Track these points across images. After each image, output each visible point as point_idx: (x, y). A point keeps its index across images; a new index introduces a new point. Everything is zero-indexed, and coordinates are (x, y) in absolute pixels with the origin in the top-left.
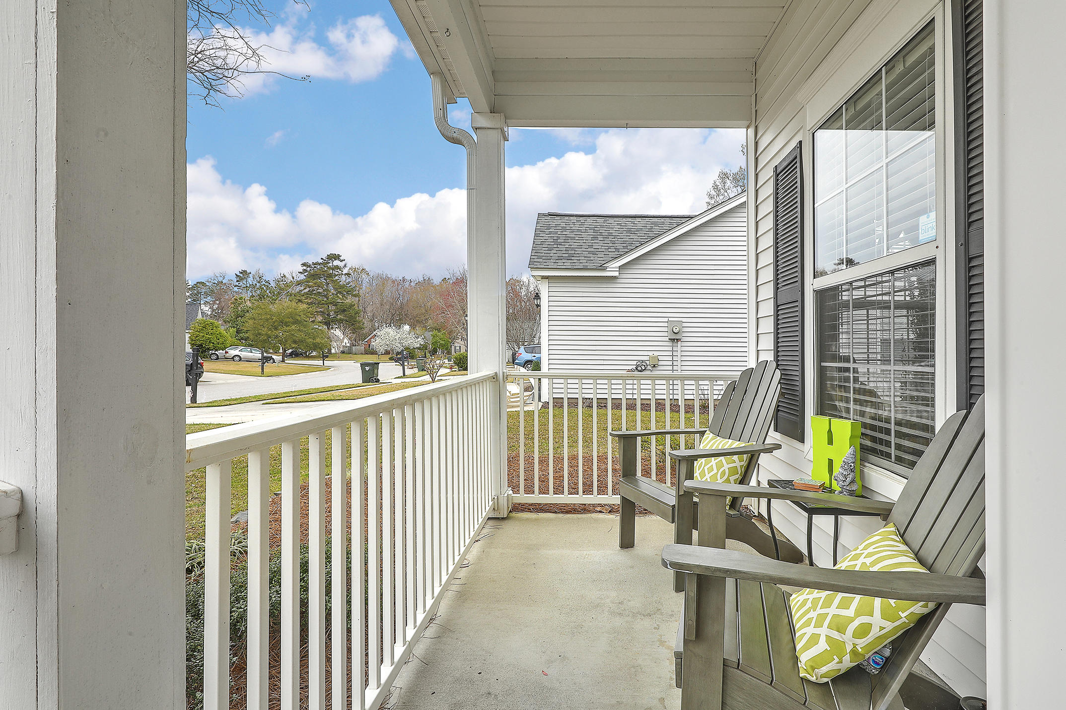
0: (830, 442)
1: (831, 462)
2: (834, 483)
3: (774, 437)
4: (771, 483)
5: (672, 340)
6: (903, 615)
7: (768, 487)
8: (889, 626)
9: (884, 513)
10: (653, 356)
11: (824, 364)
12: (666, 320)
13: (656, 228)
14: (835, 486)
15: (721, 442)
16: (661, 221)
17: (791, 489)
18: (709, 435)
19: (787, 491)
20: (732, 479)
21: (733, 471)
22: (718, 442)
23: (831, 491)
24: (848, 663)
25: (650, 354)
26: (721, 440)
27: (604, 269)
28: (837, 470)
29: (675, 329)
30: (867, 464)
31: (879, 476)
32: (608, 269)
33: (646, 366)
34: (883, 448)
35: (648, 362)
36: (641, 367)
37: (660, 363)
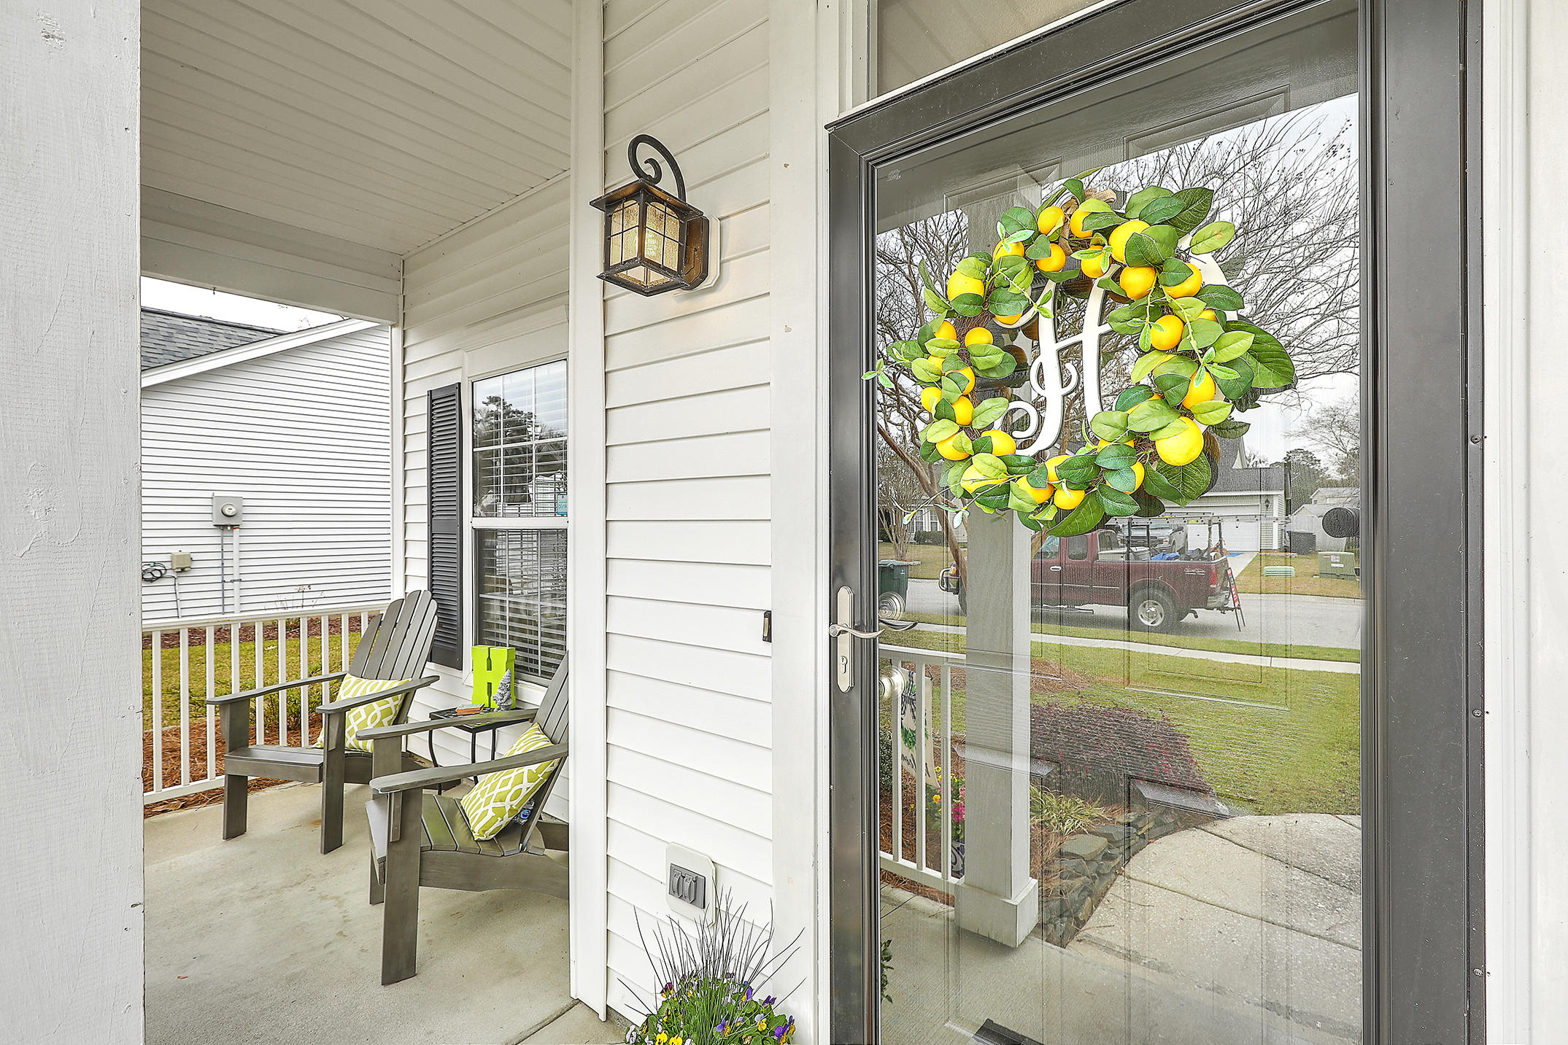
0: (489, 668)
1: (490, 684)
2: (493, 703)
3: (431, 669)
4: (432, 716)
5: (223, 527)
6: (540, 776)
7: (430, 719)
8: (532, 785)
9: (530, 718)
10: (180, 553)
11: (481, 596)
12: (209, 494)
13: (180, 336)
14: (494, 705)
15: (367, 685)
16: (189, 325)
17: (454, 716)
18: (350, 680)
19: (452, 719)
20: (385, 721)
21: (386, 713)
22: (364, 686)
23: (491, 710)
24: (507, 819)
25: (175, 550)
26: (366, 683)
28: (496, 691)
29: (227, 509)
30: (520, 681)
31: (529, 689)
33: (163, 572)
34: (532, 666)
35: (168, 566)
36: (152, 574)
37: (195, 565)
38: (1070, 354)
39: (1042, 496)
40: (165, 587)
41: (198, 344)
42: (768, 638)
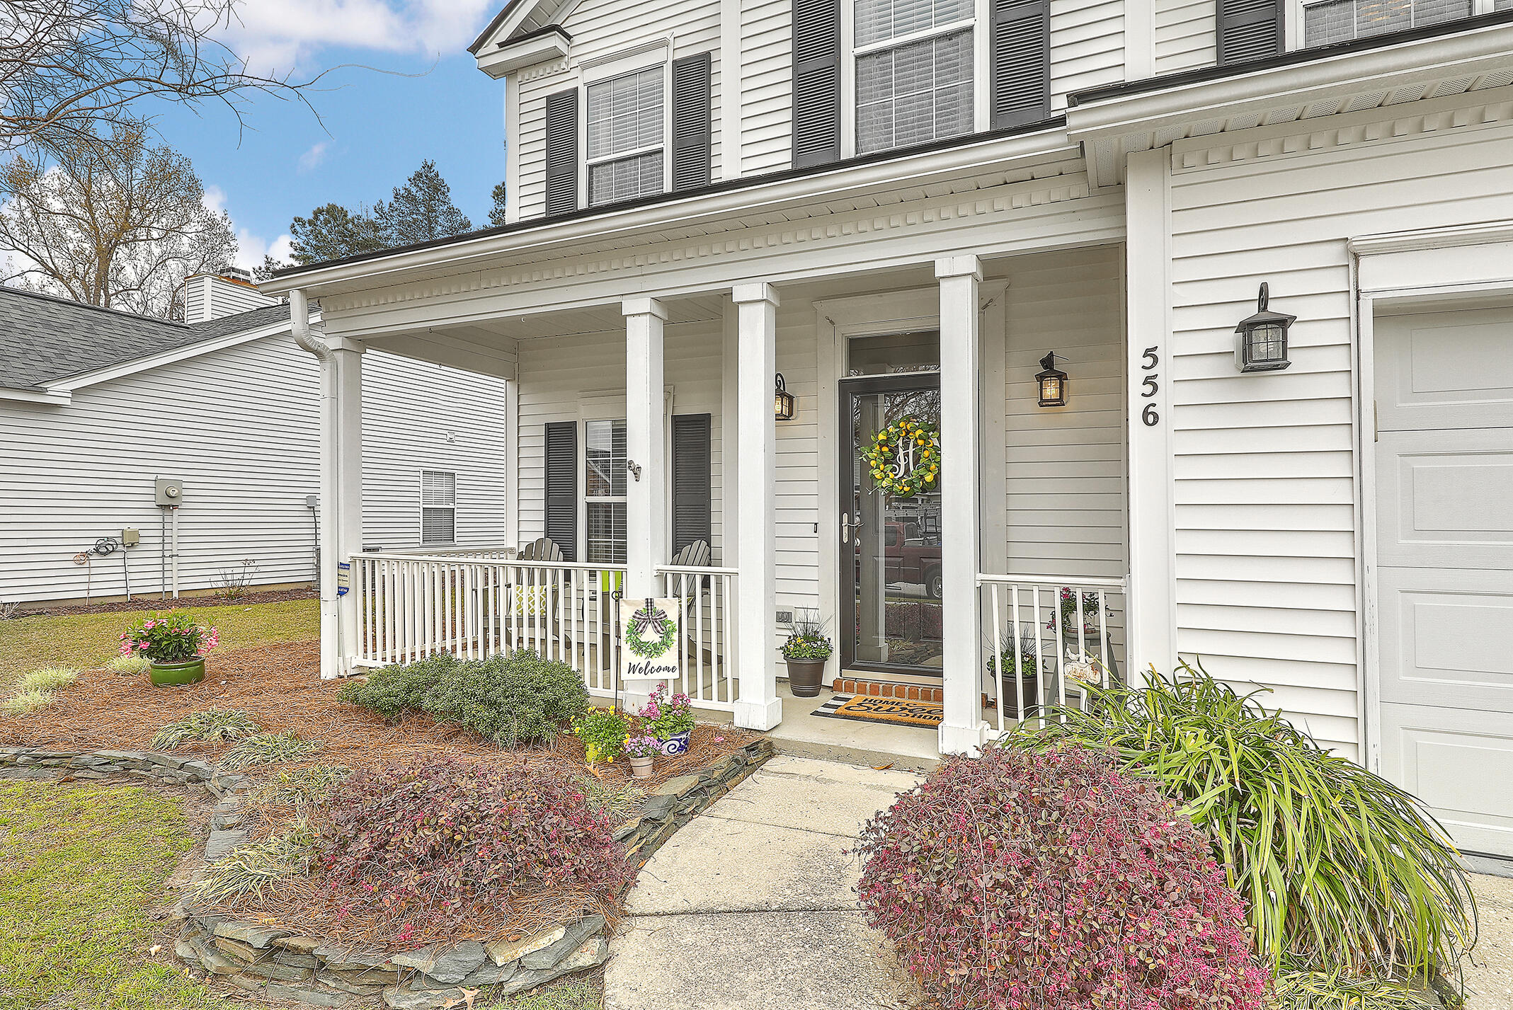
5: (164, 507)
10: (129, 530)
11: (589, 540)
12: (153, 477)
25: (125, 527)
27: (43, 392)
29: (169, 491)
32: (49, 393)
33: (115, 546)
35: (119, 540)
36: (107, 548)
37: (142, 540)
38: (907, 455)
39: (901, 488)
40: (115, 560)
41: (117, 336)
42: (816, 532)
